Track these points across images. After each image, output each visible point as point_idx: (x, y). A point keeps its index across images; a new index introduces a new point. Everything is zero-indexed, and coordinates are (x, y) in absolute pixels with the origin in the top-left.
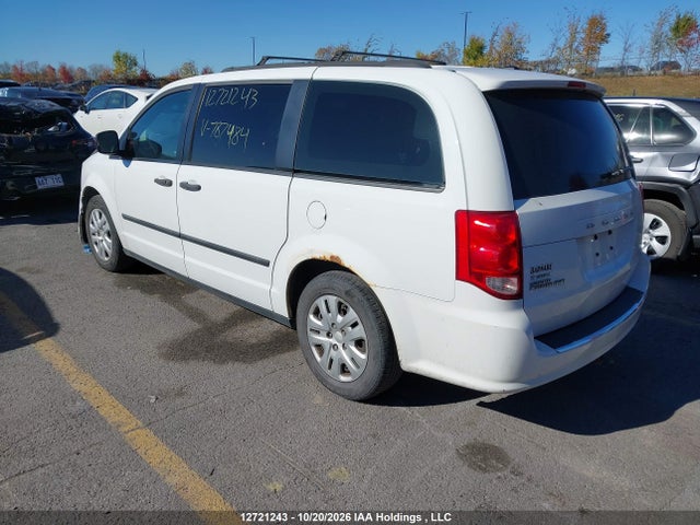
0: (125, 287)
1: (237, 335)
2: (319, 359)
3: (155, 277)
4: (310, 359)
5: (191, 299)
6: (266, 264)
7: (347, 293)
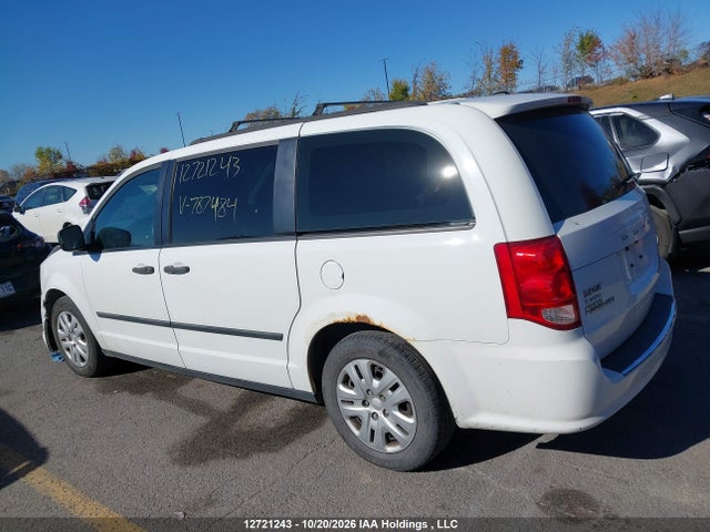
0: (110, 392)
1: (251, 422)
2: (357, 432)
3: (141, 374)
4: (345, 435)
5: (188, 391)
6: (279, 337)
7: (381, 353)
